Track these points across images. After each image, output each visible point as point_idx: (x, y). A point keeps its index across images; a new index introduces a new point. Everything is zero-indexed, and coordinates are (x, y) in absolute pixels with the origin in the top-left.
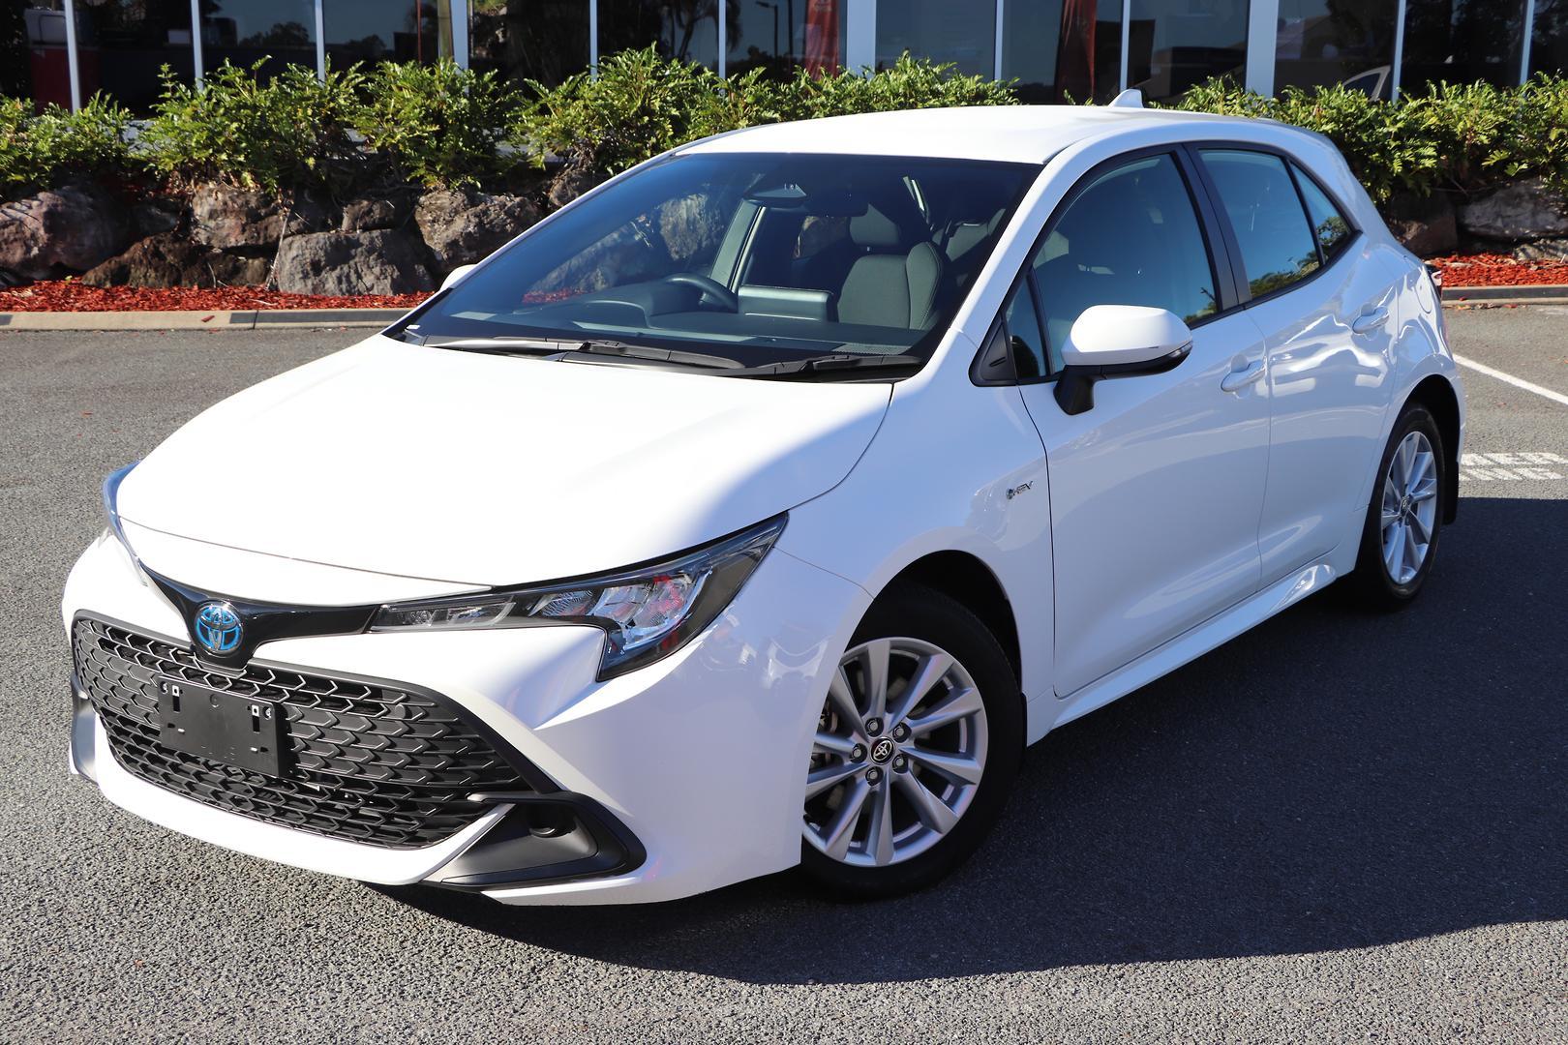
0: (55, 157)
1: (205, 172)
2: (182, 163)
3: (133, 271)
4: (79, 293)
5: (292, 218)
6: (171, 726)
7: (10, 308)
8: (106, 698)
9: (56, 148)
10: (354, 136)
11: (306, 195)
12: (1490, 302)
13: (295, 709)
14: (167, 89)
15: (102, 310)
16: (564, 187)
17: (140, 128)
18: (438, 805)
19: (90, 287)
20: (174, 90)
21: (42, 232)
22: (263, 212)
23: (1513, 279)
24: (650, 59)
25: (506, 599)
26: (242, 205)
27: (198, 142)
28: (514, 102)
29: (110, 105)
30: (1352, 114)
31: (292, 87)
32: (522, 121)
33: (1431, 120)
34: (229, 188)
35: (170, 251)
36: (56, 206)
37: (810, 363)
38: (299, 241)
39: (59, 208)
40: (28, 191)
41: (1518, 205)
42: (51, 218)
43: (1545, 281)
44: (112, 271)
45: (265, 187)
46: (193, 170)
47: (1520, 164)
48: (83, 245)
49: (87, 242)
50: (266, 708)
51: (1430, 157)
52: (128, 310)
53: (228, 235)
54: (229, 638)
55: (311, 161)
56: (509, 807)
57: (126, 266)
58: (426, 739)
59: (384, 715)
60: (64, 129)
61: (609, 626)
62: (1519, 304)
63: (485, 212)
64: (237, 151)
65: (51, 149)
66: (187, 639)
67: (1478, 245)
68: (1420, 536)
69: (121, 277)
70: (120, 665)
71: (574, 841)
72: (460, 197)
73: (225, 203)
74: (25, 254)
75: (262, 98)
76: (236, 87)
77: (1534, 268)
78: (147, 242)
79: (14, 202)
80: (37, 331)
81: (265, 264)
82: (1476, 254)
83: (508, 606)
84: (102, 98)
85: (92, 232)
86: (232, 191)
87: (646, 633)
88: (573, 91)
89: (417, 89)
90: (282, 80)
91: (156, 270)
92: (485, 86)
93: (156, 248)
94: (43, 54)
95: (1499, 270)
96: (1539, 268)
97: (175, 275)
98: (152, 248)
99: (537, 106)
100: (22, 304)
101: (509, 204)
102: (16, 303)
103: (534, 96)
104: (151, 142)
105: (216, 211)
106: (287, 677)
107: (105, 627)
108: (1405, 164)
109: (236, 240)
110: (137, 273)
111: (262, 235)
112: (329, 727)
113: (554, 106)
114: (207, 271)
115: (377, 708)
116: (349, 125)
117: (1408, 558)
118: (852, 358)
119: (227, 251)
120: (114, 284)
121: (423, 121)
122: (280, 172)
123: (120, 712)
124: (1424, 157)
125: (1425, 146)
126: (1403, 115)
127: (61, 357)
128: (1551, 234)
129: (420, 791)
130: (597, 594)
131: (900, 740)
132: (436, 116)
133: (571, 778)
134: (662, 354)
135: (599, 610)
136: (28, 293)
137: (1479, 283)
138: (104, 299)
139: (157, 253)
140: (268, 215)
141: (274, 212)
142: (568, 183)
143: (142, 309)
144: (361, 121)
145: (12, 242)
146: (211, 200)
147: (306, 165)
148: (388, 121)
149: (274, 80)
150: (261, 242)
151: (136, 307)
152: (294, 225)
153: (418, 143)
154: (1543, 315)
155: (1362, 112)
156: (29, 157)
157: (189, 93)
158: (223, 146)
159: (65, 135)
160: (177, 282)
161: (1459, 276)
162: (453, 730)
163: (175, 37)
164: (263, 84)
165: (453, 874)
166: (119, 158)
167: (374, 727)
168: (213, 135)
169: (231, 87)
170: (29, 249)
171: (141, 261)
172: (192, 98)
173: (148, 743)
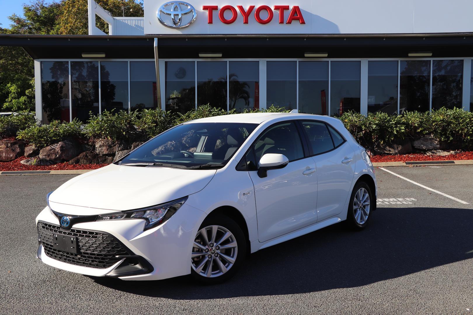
0: (64, 133)
1: (98, 136)
2: (94, 134)
3: (80, 160)
4: (67, 166)
5: (119, 147)
6: (55, 244)
7: (51, 169)
8: (43, 239)
9: (64, 131)
10: (136, 127)
11: (123, 141)
12: (418, 165)
13: (80, 238)
14: (91, 117)
15: (72, 169)
16: (186, 139)
17: (85, 126)
18: (109, 258)
19: (70, 164)
20: (93, 117)
21: (59, 151)
22: (112, 145)
23: (425, 159)
24: (207, 107)
25: (125, 213)
26: (107, 144)
27: (97, 129)
28: (175, 118)
29: (78, 121)
30: (384, 119)
31: (121, 115)
32: (176, 123)
33: (403, 120)
34: (104, 140)
35: (89, 155)
36: (63, 145)
37: (200, 166)
38: (120, 152)
39: (64, 145)
40: (57, 142)
41: (427, 141)
42: (62, 148)
43: (433, 160)
44: (75, 160)
45: (113, 139)
46: (96, 136)
47: (426, 131)
48: (69, 154)
49: (70, 153)
50: (74, 238)
51: (403, 129)
52: (78, 169)
53: (104, 151)
54: (67, 223)
55: (124, 133)
56: (125, 259)
57: (79, 159)
58: (106, 243)
59: (98, 238)
60: (67, 127)
61: (147, 219)
62: (426, 166)
63: (167, 146)
64: (107, 131)
65: (63, 132)
66: (59, 225)
67: (418, 151)
68: (365, 214)
69: (77, 162)
70: (46, 231)
71: (138, 266)
73: (103, 144)
74: (55, 157)
75: (114, 118)
76: (107, 116)
77: (431, 157)
78: (84, 153)
79: (52, 144)
80: (56, 175)
81: (112, 158)
82: (417, 153)
83: (125, 215)
84: (76, 119)
85: (71, 151)
86: (105, 141)
87: (155, 220)
88: (189, 115)
89: (151, 115)
90: (119, 114)
91: (86, 160)
92: (168, 114)
93: (86, 155)
94: (64, 110)
95: (422, 157)
96: (432, 157)
97: (90, 161)
98: (85, 155)
99: (180, 119)
100: (54, 168)
101: (173, 144)
102: (52, 168)
103: (179, 116)
104: (87, 129)
105: (101, 145)
106: (79, 231)
107: (43, 223)
108: (397, 131)
109: (105, 152)
110: (81, 161)
111: (112, 151)
112: (87, 242)
113: (184, 119)
114: (98, 160)
115: (97, 237)
116: (134, 124)
117: (362, 218)
118: (209, 165)
119: (103, 155)
120: (76, 163)
121: (152, 123)
122: (117, 136)
123: (46, 242)
124: (402, 129)
125: (402, 127)
126: (396, 119)
127: (60, 180)
128: (436, 149)
129: (105, 255)
130: (145, 212)
131: (217, 250)
132: (155, 122)
133: (137, 252)
134: (170, 165)
135: (145, 216)
136: (55, 166)
137: (416, 160)
138: (73, 167)
139: (86, 156)
140: (113, 146)
141: (115, 145)
142: (187, 138)
143: (82, 169)
144: (137, 123)
145: (52, 154)
146: (100, 143)
147: (123, 134)
148: (143, 123)
149: (116, 114)
150: (112, 153)
151: (80, 169)
152: (120, 149)
153: (150, 128)
154: (430, 168)
155: (386, 118)
156: (58, 134)
157: (96, 118)
158: (103, 130)
159: (67, 128)
160: (91, 163)
161: (412, 159)
162: (112, 241)
163: (95, 104)
164: (114, 115)
165: (113, 274)
166: (79, 133)
167: (96, 241)
168: (101, 127)
169: (106, 116)
170: (56, 155)
171: (83, 158)
172: (97, 119)
173: (51, 249)
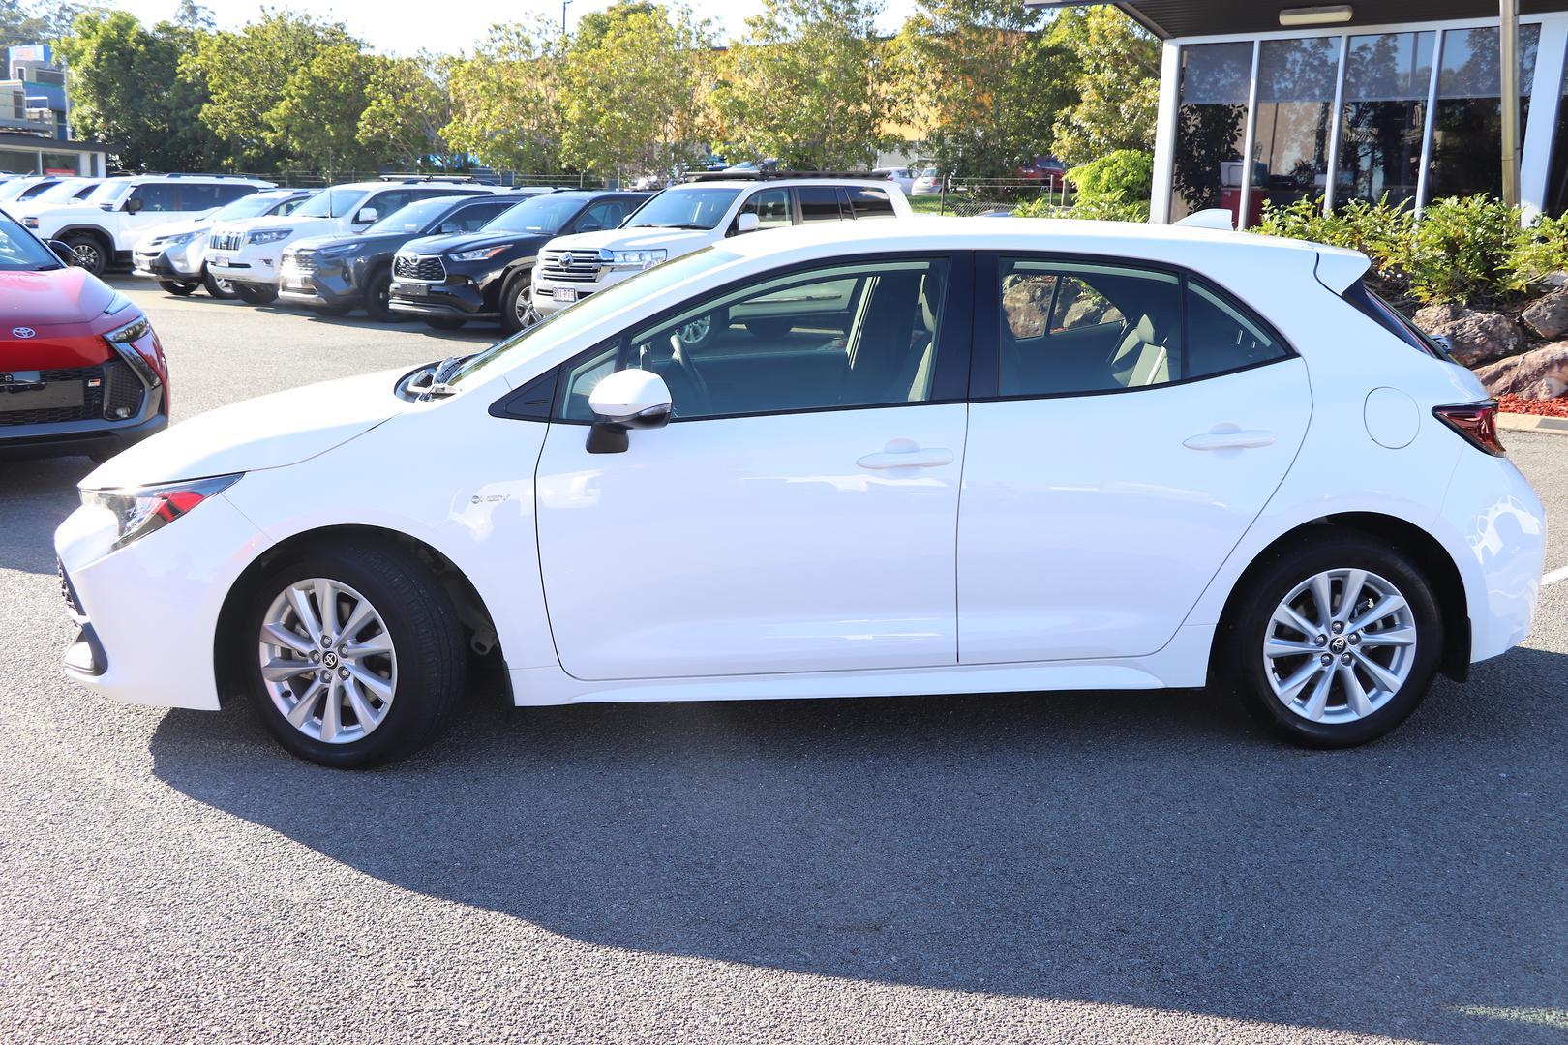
63: (1461, 327)
72: (1446, 311)
94: (1229, 194)
101: (1485, 320)
142: (1545, 304)
